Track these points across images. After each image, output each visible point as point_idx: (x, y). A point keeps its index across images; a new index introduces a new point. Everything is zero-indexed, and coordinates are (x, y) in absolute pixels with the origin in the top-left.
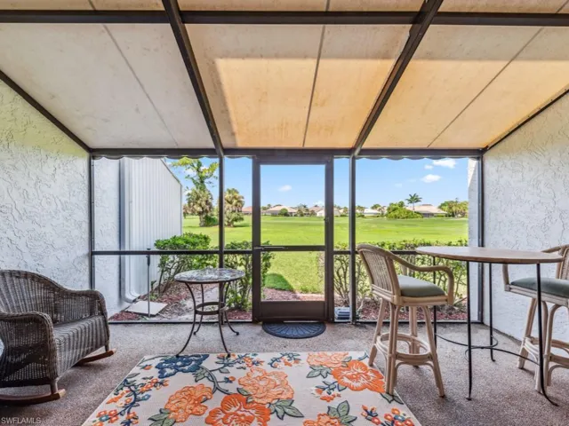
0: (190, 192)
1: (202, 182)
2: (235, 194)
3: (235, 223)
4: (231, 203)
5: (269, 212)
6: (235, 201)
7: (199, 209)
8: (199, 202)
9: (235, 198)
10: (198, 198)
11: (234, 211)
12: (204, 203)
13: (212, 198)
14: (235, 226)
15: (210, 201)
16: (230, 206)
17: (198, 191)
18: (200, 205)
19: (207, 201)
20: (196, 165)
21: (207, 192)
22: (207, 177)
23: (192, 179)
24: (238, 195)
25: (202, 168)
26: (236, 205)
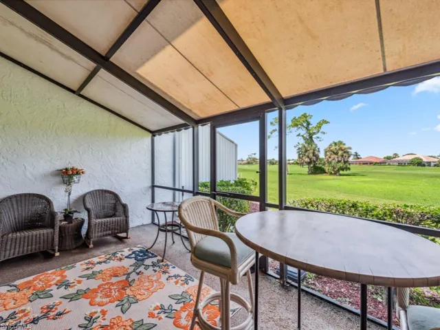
0: (300, 146)
1: (311, 137)
2: (342, 146)
3: (341, 172)
4: (336, 154)
5: (395, 161)
6: (340, 153)
7: (307, 160)
8: (307, 154)
9: (341, 149)
10: (306, 151)
11: (339, 162)
12: (311, 155)
13: (319, 151)
14: (340, 175)
15: (316, 153)
16: (336, 156)
17: (306, 145)
18: (308, 157)
19: (314, 153)
20: (305, 124)
21: (314, 146)
22: (314, 133)
23: (303, 136)
24: (344, 147)
25: (310, 126)
26: (342, 156)
